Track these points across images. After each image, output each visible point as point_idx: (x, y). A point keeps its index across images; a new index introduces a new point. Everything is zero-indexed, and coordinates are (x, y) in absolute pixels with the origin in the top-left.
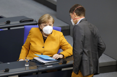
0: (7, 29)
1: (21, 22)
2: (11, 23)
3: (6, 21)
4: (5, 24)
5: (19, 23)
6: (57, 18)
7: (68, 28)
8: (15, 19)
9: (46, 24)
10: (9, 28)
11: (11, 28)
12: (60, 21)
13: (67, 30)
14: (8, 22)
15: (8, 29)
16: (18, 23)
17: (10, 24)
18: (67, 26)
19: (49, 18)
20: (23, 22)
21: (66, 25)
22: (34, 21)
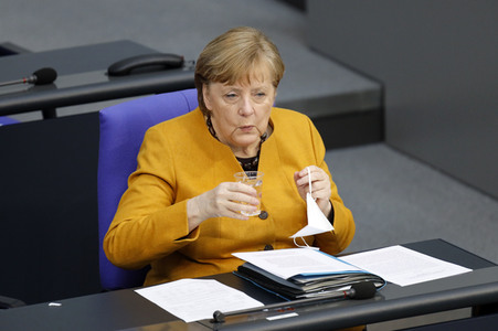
0: (37, 116)
1: (114, 73)
2: (60, 82)
3: (35, 74)
4: (26, 87)
5: (106, 79)
6: (313, 49)
7: (373, 105)
8: (80, 58)
9: (237, 86)
10: (48, 109)
11: (61, 112)
12: (326, 66)
13: (367, 113)
14: (45, 78)
15: (46, 115)
16: (97, 79)
17: (55, 89)
18: (368, 94)
19: (253, 56)
20: (128, 73)
21: (359, 84)
22: (188, 65)
